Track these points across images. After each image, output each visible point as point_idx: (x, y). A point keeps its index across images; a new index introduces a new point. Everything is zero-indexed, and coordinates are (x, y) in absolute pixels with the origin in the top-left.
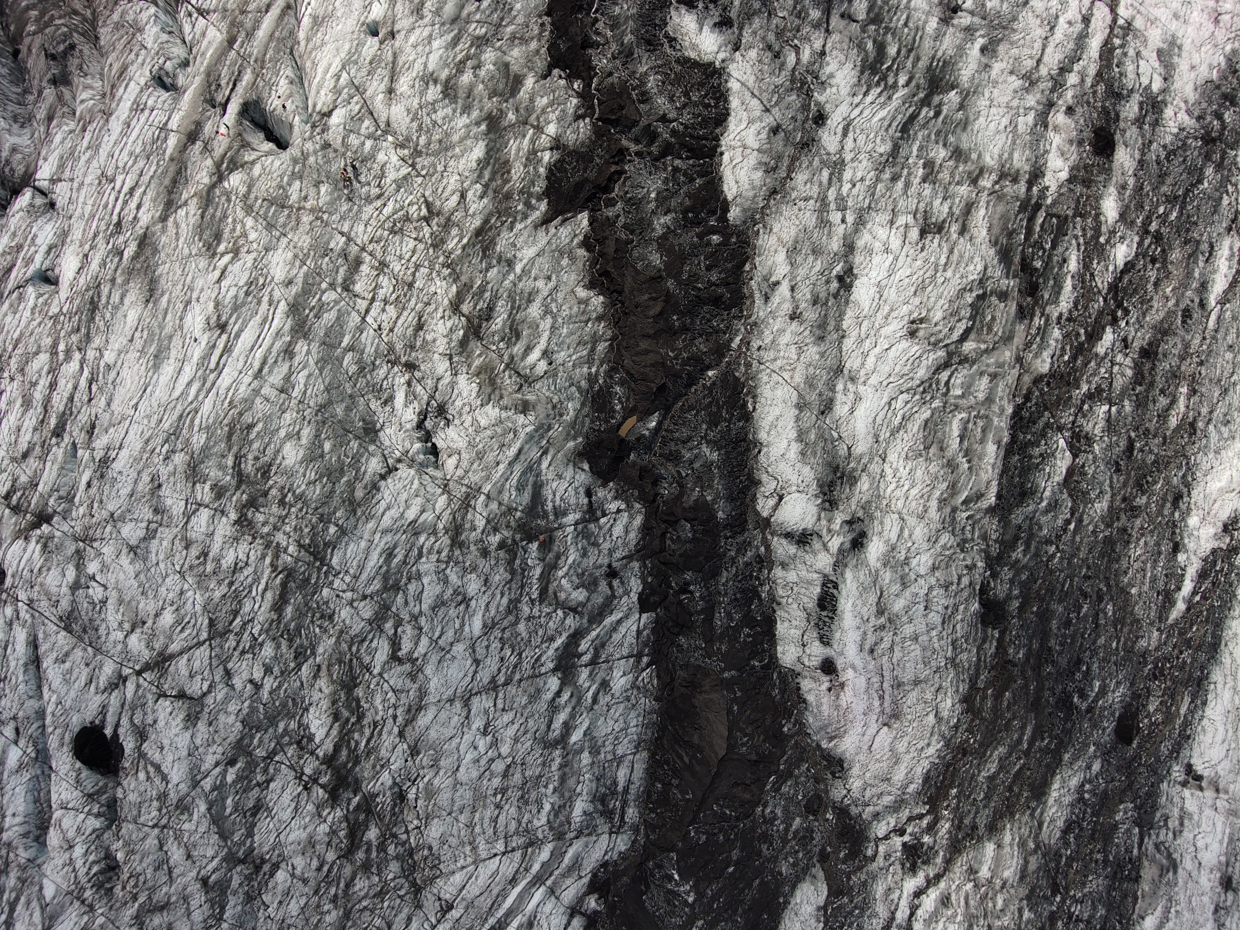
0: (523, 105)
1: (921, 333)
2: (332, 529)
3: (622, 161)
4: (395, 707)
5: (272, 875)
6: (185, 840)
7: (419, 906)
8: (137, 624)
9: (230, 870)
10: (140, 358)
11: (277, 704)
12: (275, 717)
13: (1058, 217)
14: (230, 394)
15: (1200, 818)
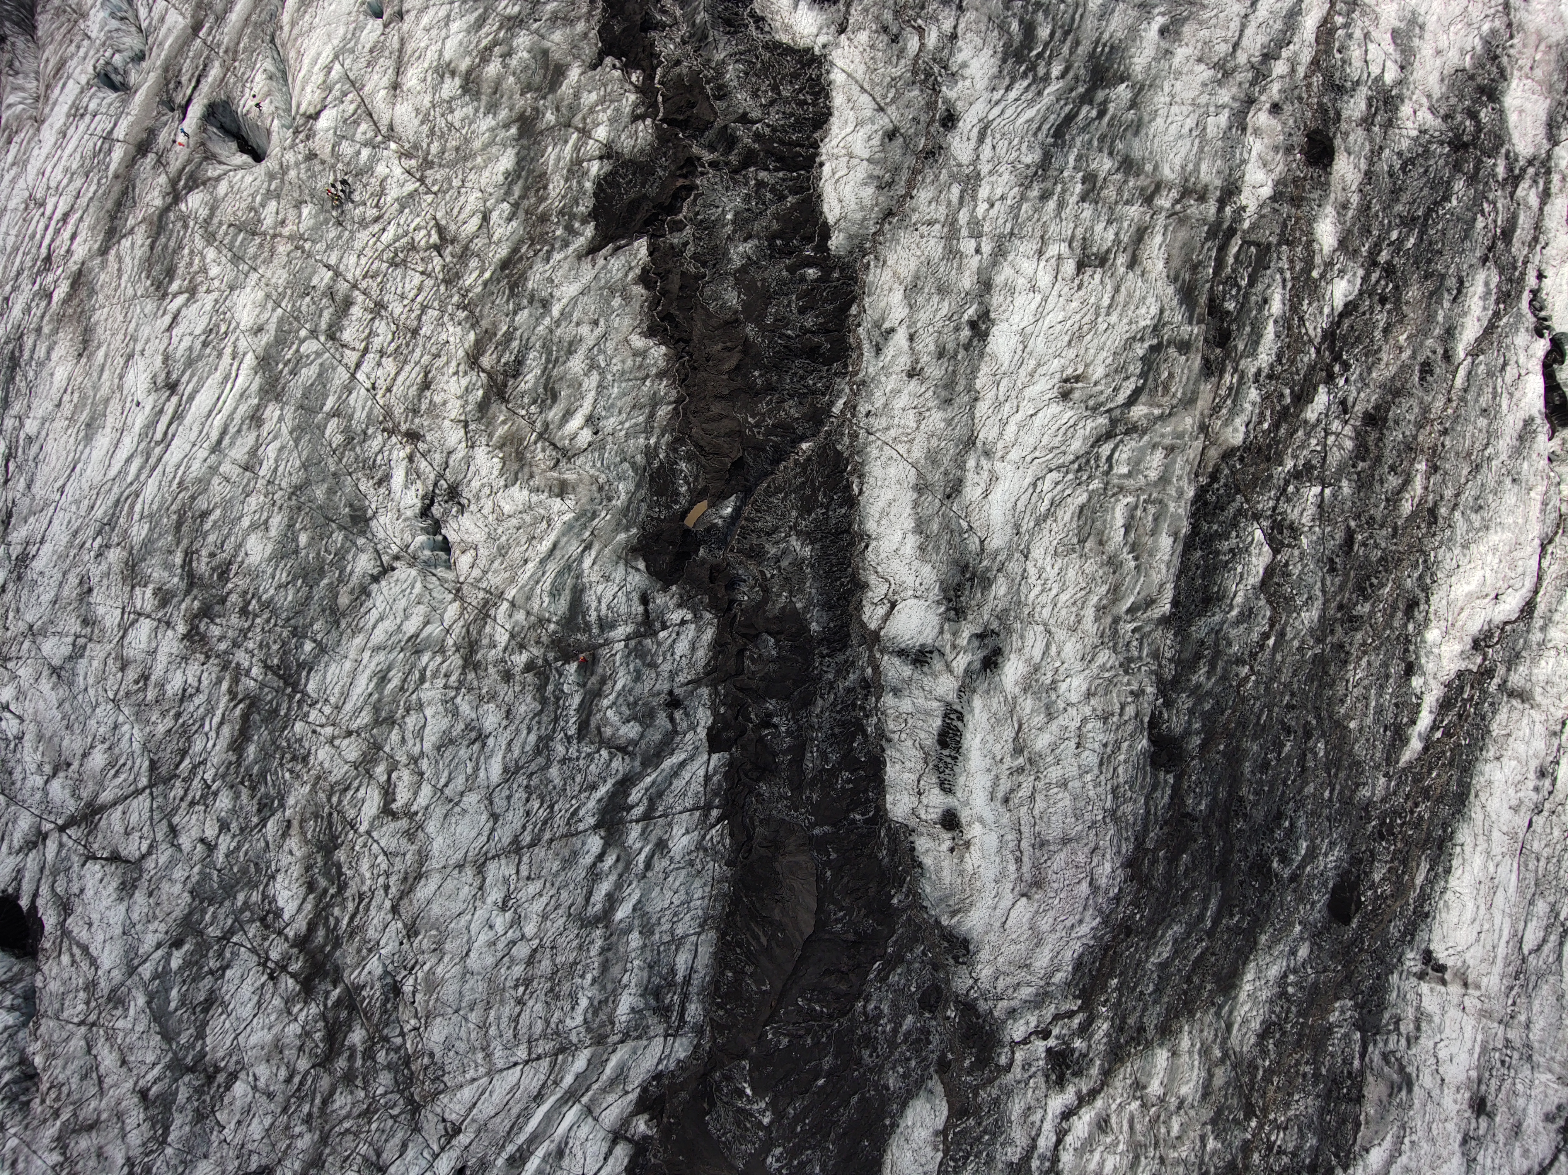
0: (566, 103)
1: (1076, 395)
2: (308, 646)
3: (692, 173)
4: (387, 875)
5: (228, 1088)
6: (119, 1041)
7: (417, 1129)
8: (60, 766)
9: (176, 1080)
10: (68, 427)
11: (235, 870)
12: (232, 887)
13: (1258, 245)
14: (180, 473)
15: (1442, 1021)
